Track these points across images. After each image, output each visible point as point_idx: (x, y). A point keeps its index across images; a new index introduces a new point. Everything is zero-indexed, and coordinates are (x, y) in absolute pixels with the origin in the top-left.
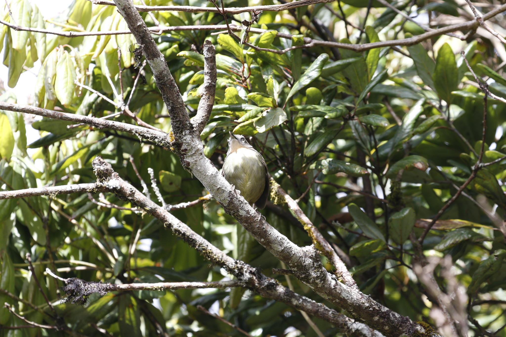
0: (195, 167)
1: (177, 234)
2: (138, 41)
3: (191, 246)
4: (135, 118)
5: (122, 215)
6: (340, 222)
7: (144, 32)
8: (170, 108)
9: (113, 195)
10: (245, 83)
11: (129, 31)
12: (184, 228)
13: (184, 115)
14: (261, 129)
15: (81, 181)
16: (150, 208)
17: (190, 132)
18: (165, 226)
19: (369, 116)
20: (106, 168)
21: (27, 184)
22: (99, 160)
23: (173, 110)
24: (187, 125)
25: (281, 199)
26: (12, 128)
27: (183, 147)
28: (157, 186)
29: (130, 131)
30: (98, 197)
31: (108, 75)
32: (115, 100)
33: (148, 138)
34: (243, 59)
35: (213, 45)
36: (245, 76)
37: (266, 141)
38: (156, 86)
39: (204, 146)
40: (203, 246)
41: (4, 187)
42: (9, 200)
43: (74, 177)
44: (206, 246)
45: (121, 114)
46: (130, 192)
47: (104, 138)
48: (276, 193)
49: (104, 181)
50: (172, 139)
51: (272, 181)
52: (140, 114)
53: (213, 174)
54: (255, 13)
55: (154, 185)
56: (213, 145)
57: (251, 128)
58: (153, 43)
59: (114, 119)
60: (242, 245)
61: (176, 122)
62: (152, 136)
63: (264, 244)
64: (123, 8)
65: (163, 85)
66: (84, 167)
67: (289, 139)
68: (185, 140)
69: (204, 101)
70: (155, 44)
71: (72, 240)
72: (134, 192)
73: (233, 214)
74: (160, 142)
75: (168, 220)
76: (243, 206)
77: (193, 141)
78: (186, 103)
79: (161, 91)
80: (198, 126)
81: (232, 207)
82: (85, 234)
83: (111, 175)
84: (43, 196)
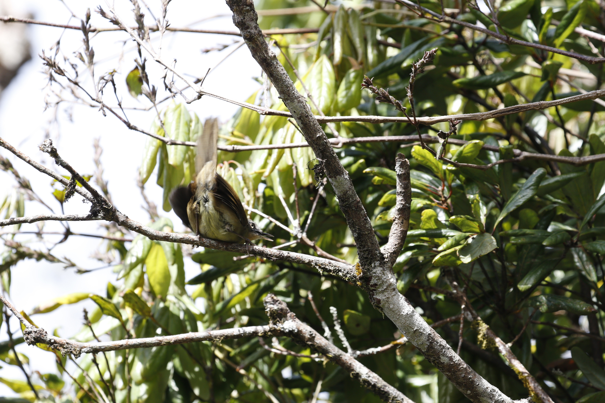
0: (386, 305)
1: (366, 386)
2: (318, 156)
3: (382, 400)
4: (314, 248)
5: (299, 363)
6: (561, 370)
7: (324, 145)
8: (356, 235)
9: (289, 339)
10: (445, 204)
11: (306, 143)
12: (374, 378)
13: (373, 244)
14: (466, 260)
15: (249, 324)
16: (334, 355)
17: (380, 264)
18: (351, 376)
19: (595, 242)
20: (280, 308)
21: (186, 327)
22: (272, 298)
23: (360, 238)
24: (377, 255)
25: (491, 342)
26: (168, 260)
27: (372, 281)
28: (341, 328)
29: (309, 263)
30: (271, 342)
31: (281, 196)
32: (290, 226)
33: (330, 271)
34: (443, 175)
35: (406, 159)
36: (445, 195)
37: (471, 273)
38: (339, 209)
39: (397, 280)
40: (397, 400)
41: (159, 331)
42: (165, 347)
43: (241, 319)
44: (401, 400)
45: (297, 243)
46: (309, 336)
47: (277, 272)
48: (484, 335)
49: (278, 322)
50: (359, 272)
51: (479, 321)
52: (319, 243)
53: (409, 313)
54: (453, 123)
55: (337, 327)
56: (407, 279)
57: (453, 258)
58: (335, 158)
59: (289, 249)
60: (444, 398)
61: (364, 251)
62: (335, 269)
63: (471, 397)
64: (299, 116)
65: (348, 207)
66: (254, 307)
67: (499, 270)
68: (375, 273)
69: (397, 226)
70: (338, 158)
71: (240, 393)
72: (314, 335)
73: (434, 361)
74: (344, 276)
75: (355, 369)
76: (445, 352)
77: (384, 274)
78: (376, 229)
79: (346, 215)
80: (390, 256)
81: (432, 353)
82: (256, 387)
83: (286, 315)
84: (204, 342)
